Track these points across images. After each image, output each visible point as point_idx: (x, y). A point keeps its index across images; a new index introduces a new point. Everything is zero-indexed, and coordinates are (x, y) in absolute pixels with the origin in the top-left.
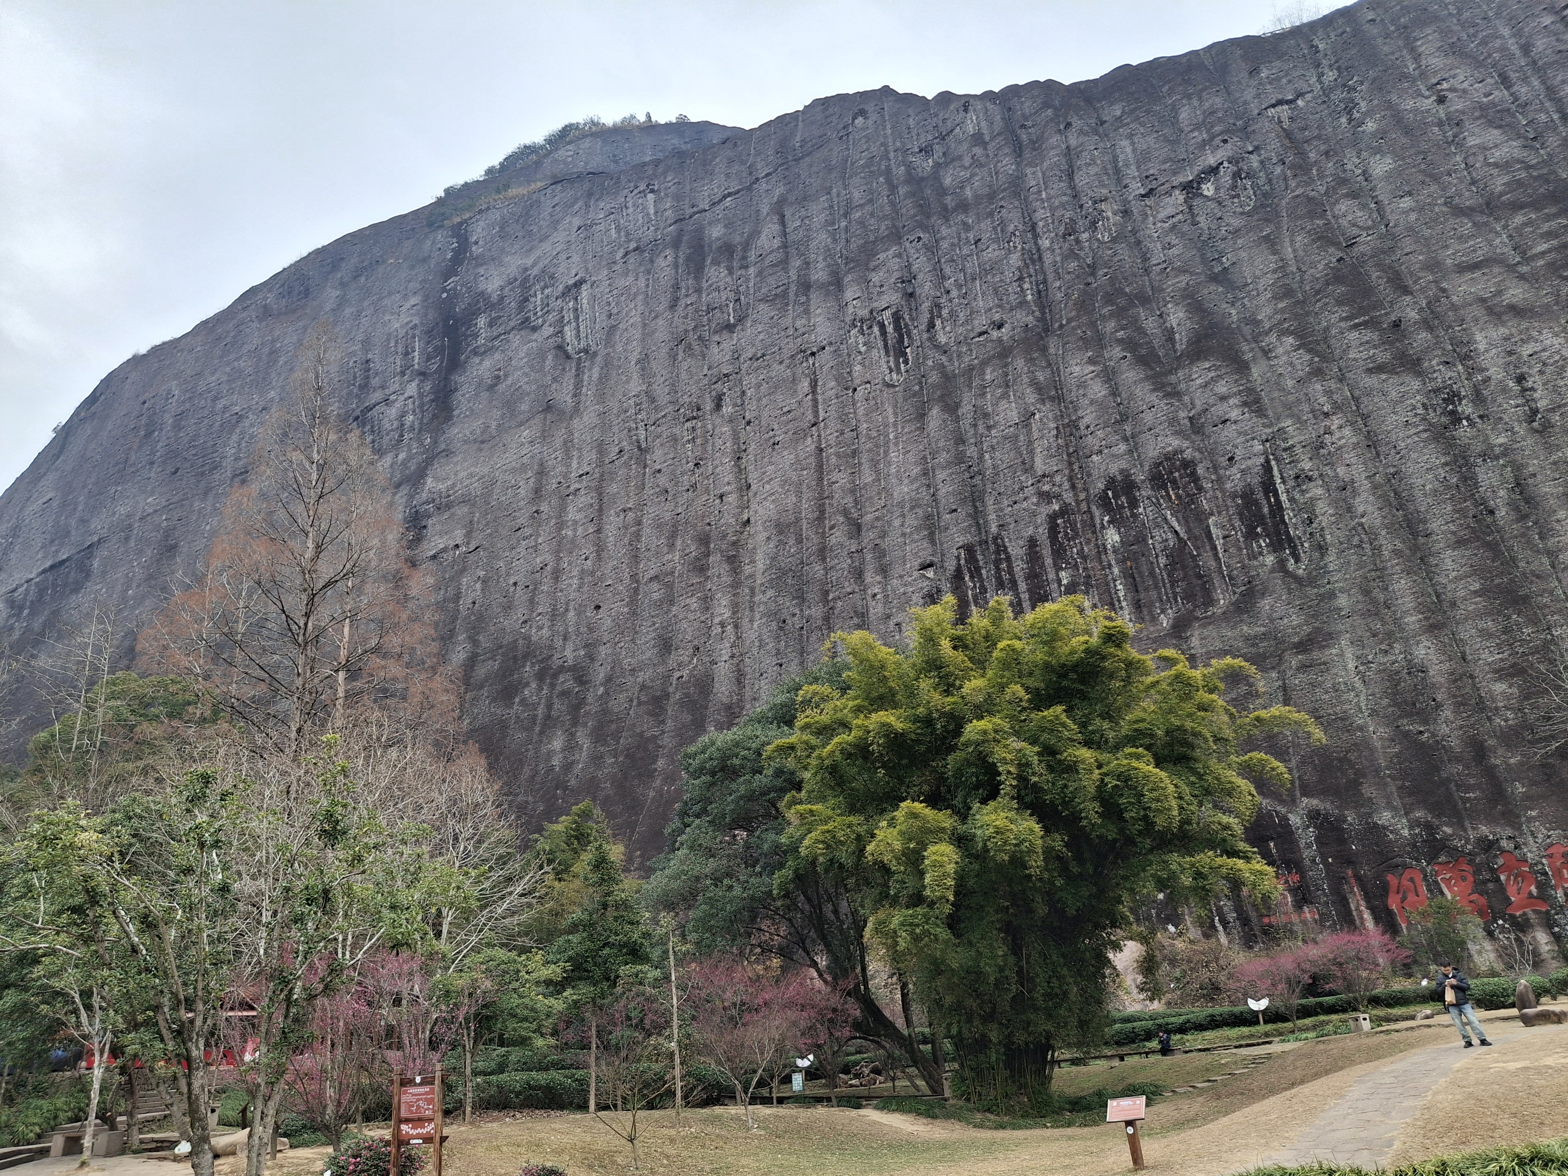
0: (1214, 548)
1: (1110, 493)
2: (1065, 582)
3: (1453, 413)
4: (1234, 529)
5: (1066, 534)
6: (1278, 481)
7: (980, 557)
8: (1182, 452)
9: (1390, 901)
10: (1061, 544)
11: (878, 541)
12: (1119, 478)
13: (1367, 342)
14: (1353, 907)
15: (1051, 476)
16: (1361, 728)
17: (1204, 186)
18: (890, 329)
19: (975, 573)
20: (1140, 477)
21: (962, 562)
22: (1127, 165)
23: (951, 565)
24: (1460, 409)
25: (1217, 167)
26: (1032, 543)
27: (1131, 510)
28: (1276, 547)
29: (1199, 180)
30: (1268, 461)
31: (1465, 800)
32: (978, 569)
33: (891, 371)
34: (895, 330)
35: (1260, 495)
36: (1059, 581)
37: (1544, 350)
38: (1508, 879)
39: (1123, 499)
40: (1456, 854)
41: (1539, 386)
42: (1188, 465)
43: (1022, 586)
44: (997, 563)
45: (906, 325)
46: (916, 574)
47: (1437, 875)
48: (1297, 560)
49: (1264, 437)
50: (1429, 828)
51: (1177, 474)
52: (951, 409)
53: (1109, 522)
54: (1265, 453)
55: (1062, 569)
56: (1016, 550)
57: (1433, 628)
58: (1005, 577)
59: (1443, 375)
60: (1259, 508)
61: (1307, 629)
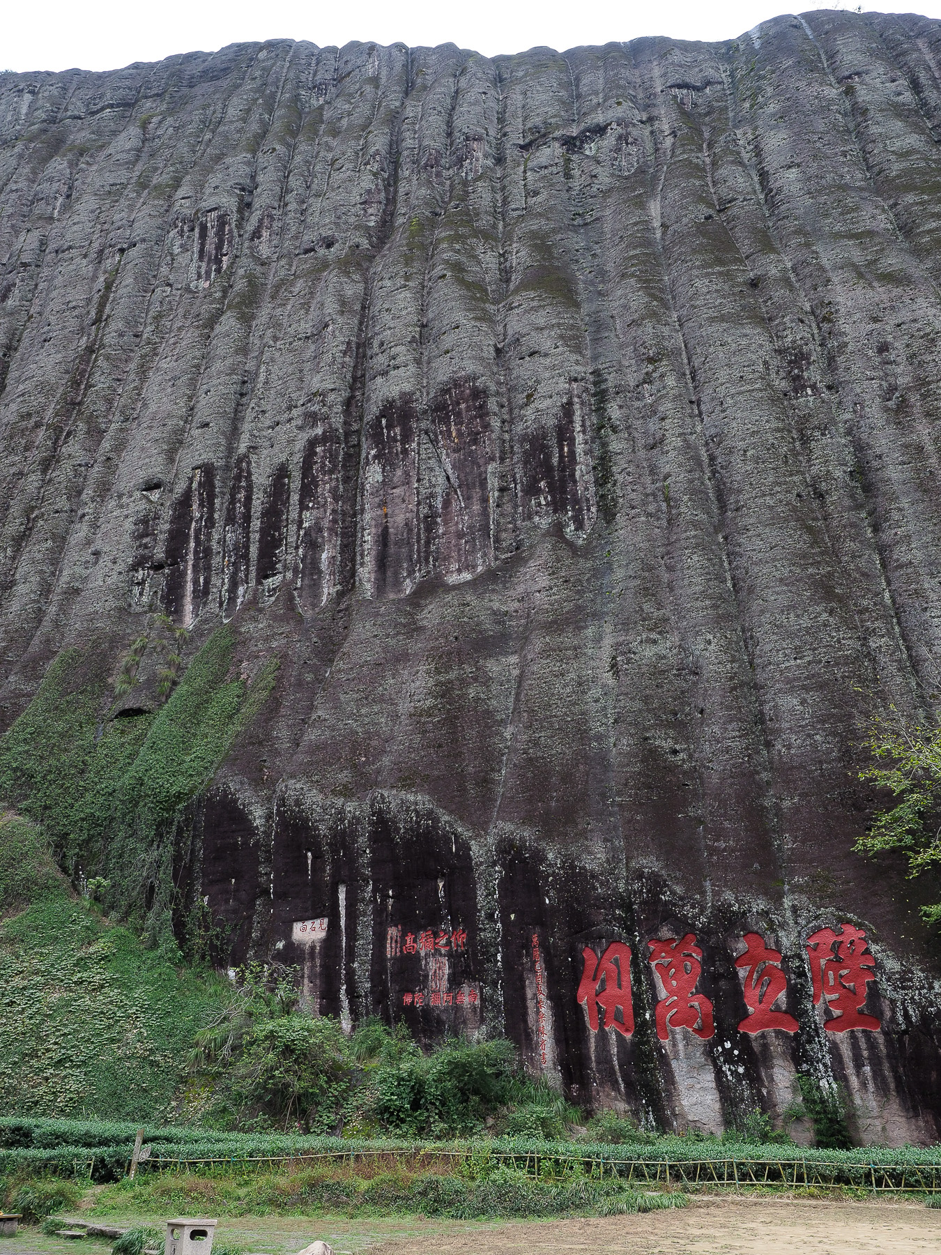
0: (485, 500)
1: (384, 421)
2: (306, 525)
3: (797, 378)
4: (515, 481)
5: (323, 465)
6: (578, 428)
7: (217, 483)
8: (475, 379)
9: (581, 991)
10: (314, 478)
11: (112, 455)
12: (398, 403)
13: (717, 291)
14: (529, 993)
15: (324, 394)
16: (599, 738)
17: (586, 146)
18: (211, 233)
19: (208, 502)
20: (421, 404)
21: (195, 485)
22: (514, 116)
23: (180, 488)
24: (805, 374)
25: (606, 127)
26: (282, 473)
27: (403, 444)
28: (558, 506)
29: (583, 138)
30: (570, 403)
31: (713, 851)
32: (212, 496)
33: (199, 277)
34: (217, 234)
35: (553, 442)
36: (300, 522)
37: (915, 321)
38: (750, 976)
39: (398, 430)
40: (683, 927)
41: (902, 359)
42: (479, 394)
43: (256, 524)
44: (235, 490)
45: (231, 231)
46: (137, 494)
47: (651, 958)
48: (580, 526)
49: (573, 374)
50: (656, 884)
51: (463, 406)
52: (246, 320)
53: (375, 457)
54: (569, 393)
55: (308, 508)
56: (261, 477)
57: (721, 620)
58: (240, 509)
59: (795, 334)
60: (548, 457)
61: (568, 606)
